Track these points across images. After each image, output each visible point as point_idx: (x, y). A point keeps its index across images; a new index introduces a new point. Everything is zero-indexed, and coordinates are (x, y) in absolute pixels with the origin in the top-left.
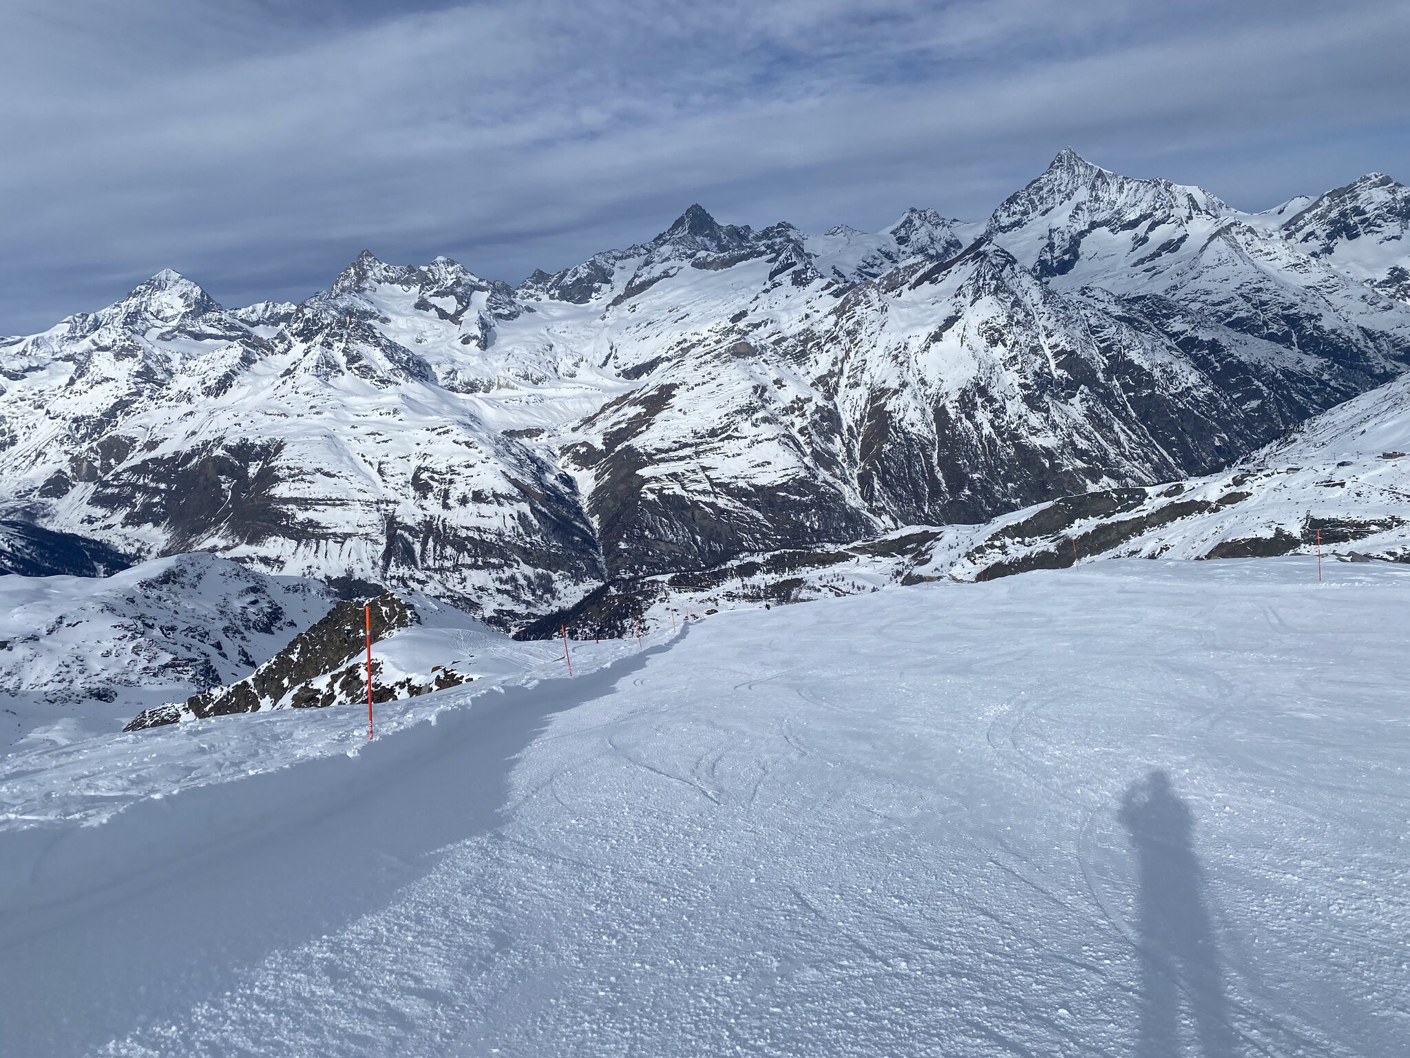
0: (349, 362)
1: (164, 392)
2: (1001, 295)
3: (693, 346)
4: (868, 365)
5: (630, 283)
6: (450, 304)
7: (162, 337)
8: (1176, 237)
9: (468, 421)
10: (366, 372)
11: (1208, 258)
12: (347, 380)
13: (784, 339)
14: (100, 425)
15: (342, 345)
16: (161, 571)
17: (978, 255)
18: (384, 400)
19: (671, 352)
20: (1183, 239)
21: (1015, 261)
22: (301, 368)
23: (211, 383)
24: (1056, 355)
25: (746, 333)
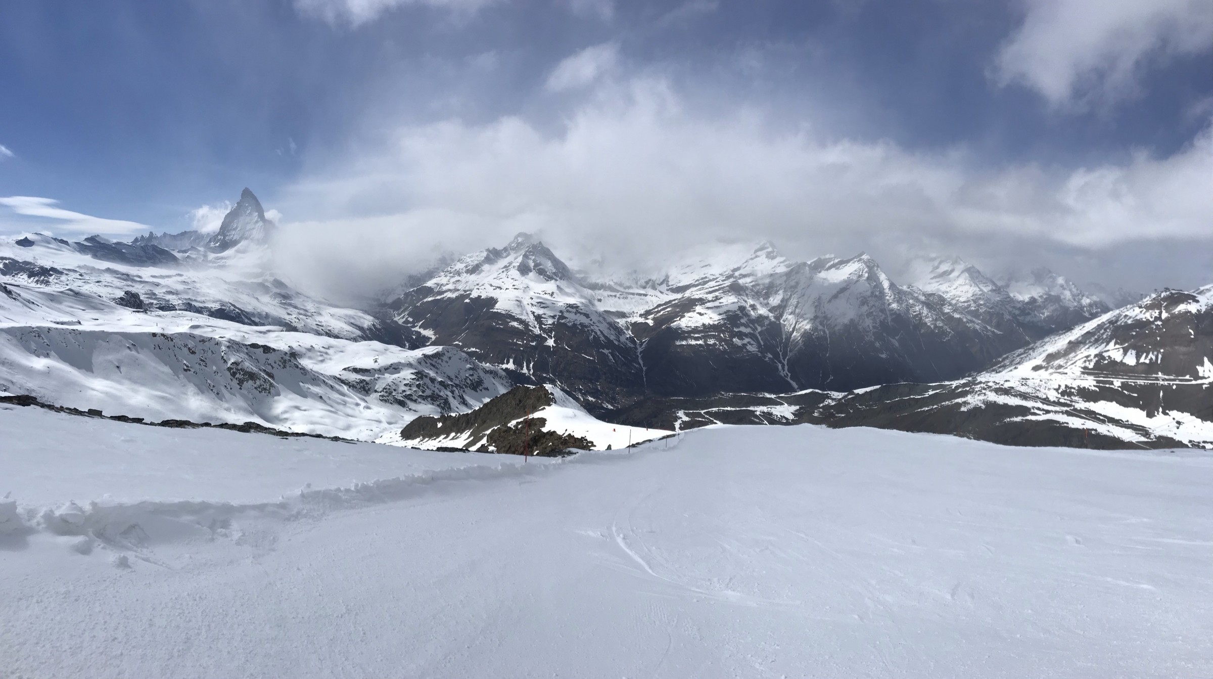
0: (535, 266)
1: (449, 269)
10: (542, 272)
12: (532, 275)
13: (759, 285)
14: (418, 280)
17: (860, 260)
18: (548, 287)
19: (698, 283)
22: (512, 266)
23: (470, 268)
24: (891, 315)
25: (739, 279)
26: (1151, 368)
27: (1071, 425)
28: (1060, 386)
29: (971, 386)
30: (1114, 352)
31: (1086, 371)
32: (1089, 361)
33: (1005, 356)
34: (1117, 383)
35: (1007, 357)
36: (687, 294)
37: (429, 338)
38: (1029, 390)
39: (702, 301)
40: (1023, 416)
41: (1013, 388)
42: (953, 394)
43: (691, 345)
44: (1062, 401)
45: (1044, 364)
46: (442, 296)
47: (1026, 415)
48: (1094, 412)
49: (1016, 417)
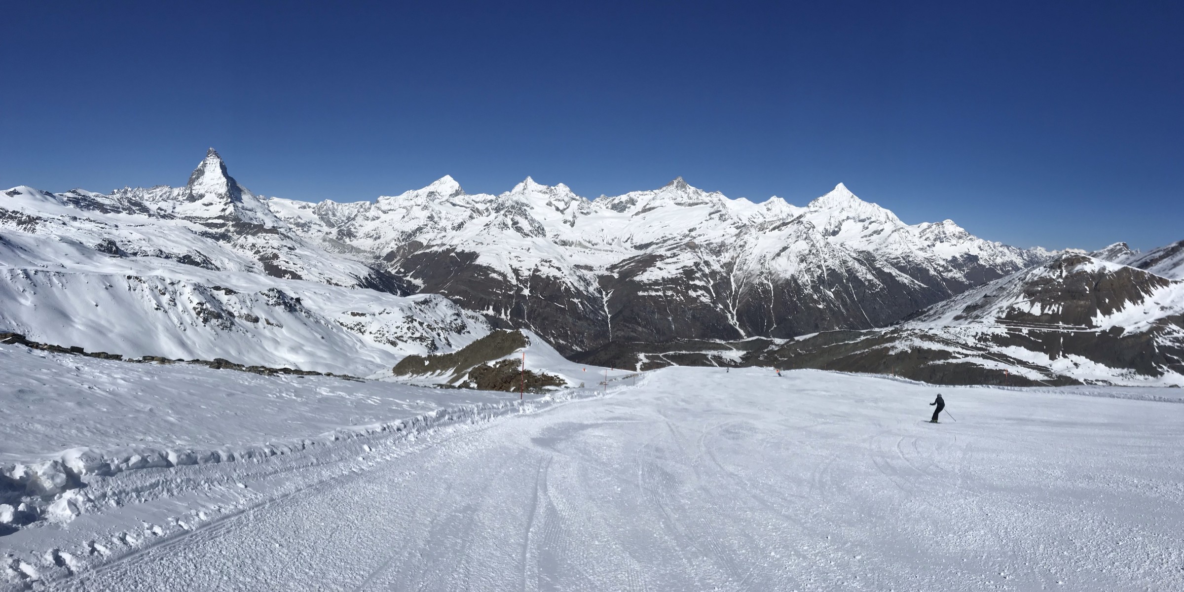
0: (513, 224)
1: (437, 226)
2: (807, 241)
3: (669, 239)
4: (747, 262)
5: (645, 207)
6: (561, 206)
7: (440, 203)
8: (880, 229)
9: (560, 257)
10: (519, 229)
11: (891, 240)
12: (511, 232)
13: (712, 243)
14: (410, 235)
15: (511, 217)
16: (423, 299)
17: (799, 222)
18: (525, 243)
19: (658, 241)
20: (882, 230)
21: (814, 227)
22: (493, 224)
23: (456, 225)
24: (827, 270)
25: (695, 238)
26: (1054, 318)
27: (986, 367)
28: (977, 333)
29: (898, 333)
30: (1024, 305)
31: (999, 320)
32: (1002, 312)
33: (929, 307)
34: (1025, 331)
35: (932, 308)
36: (649, 251)
37: (418, 287)
38: (951, 337)
39: (662, 258)
40: (945, 359)
41: (936, 335)
42: (883, 339)
43: (651, 296)
44: (979, 346)
45: (964, 314)
46: (430, 250)
47: (948, 359)
48: (1005, 356)
49: (939, 360)
